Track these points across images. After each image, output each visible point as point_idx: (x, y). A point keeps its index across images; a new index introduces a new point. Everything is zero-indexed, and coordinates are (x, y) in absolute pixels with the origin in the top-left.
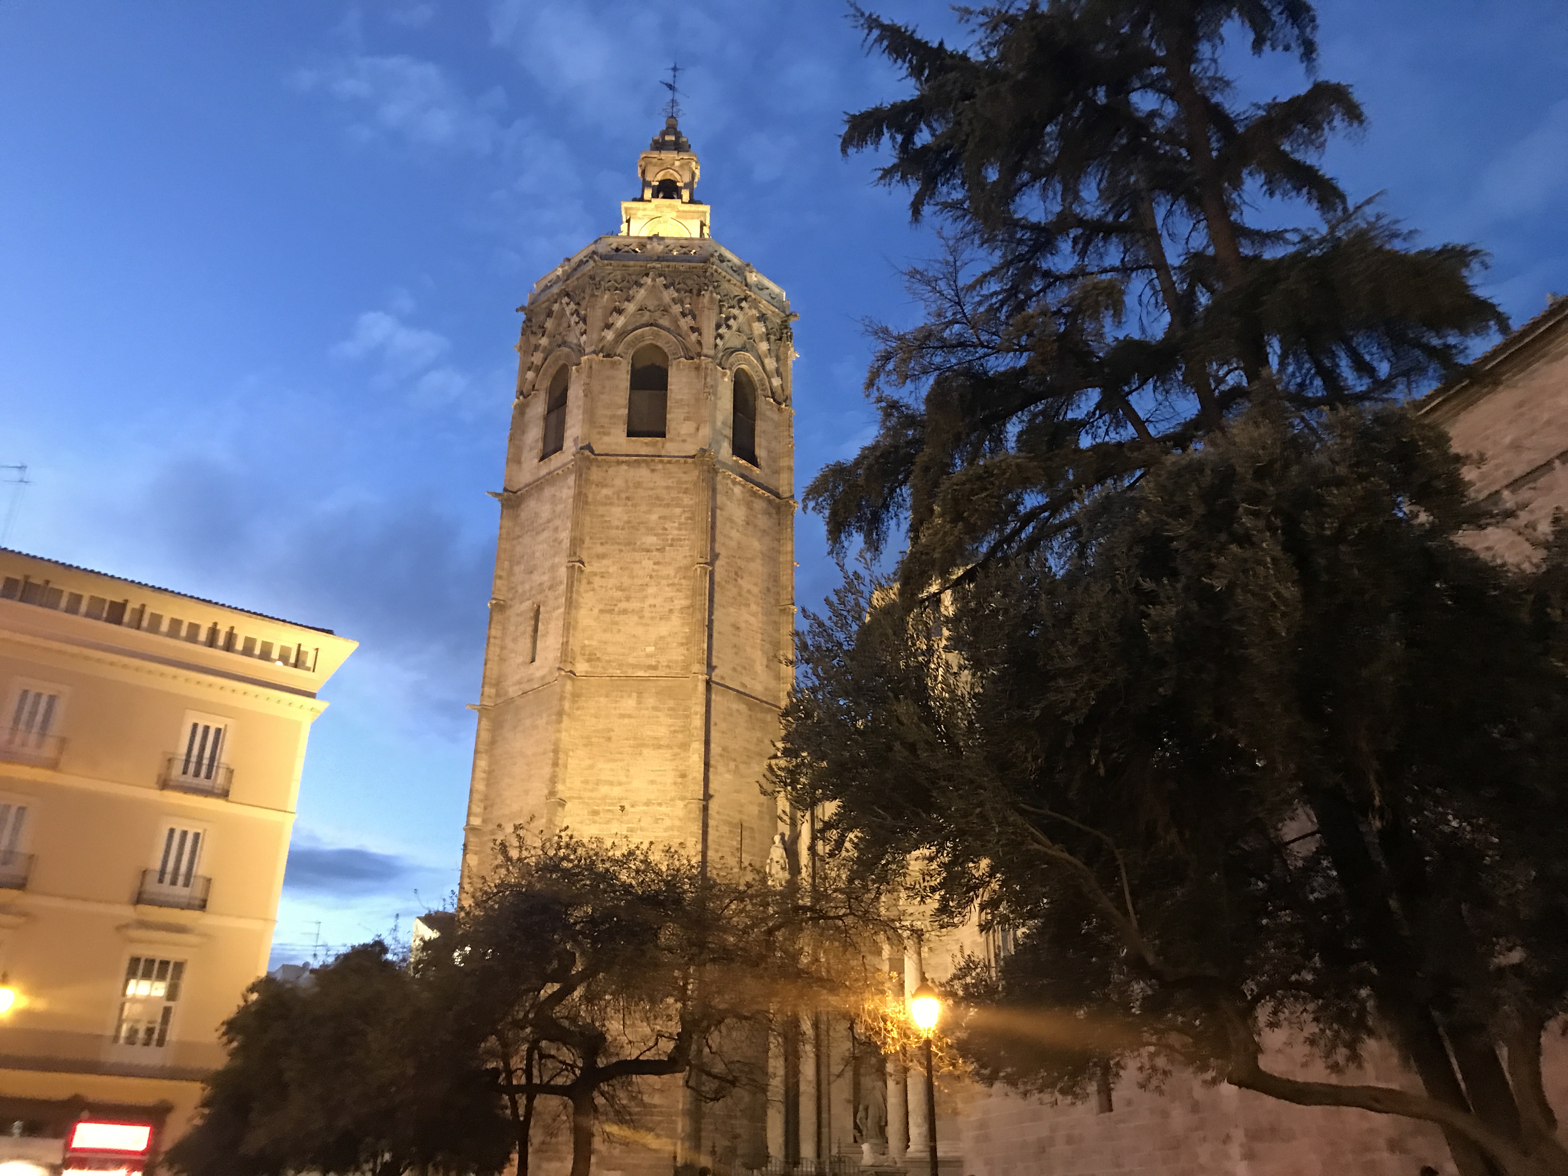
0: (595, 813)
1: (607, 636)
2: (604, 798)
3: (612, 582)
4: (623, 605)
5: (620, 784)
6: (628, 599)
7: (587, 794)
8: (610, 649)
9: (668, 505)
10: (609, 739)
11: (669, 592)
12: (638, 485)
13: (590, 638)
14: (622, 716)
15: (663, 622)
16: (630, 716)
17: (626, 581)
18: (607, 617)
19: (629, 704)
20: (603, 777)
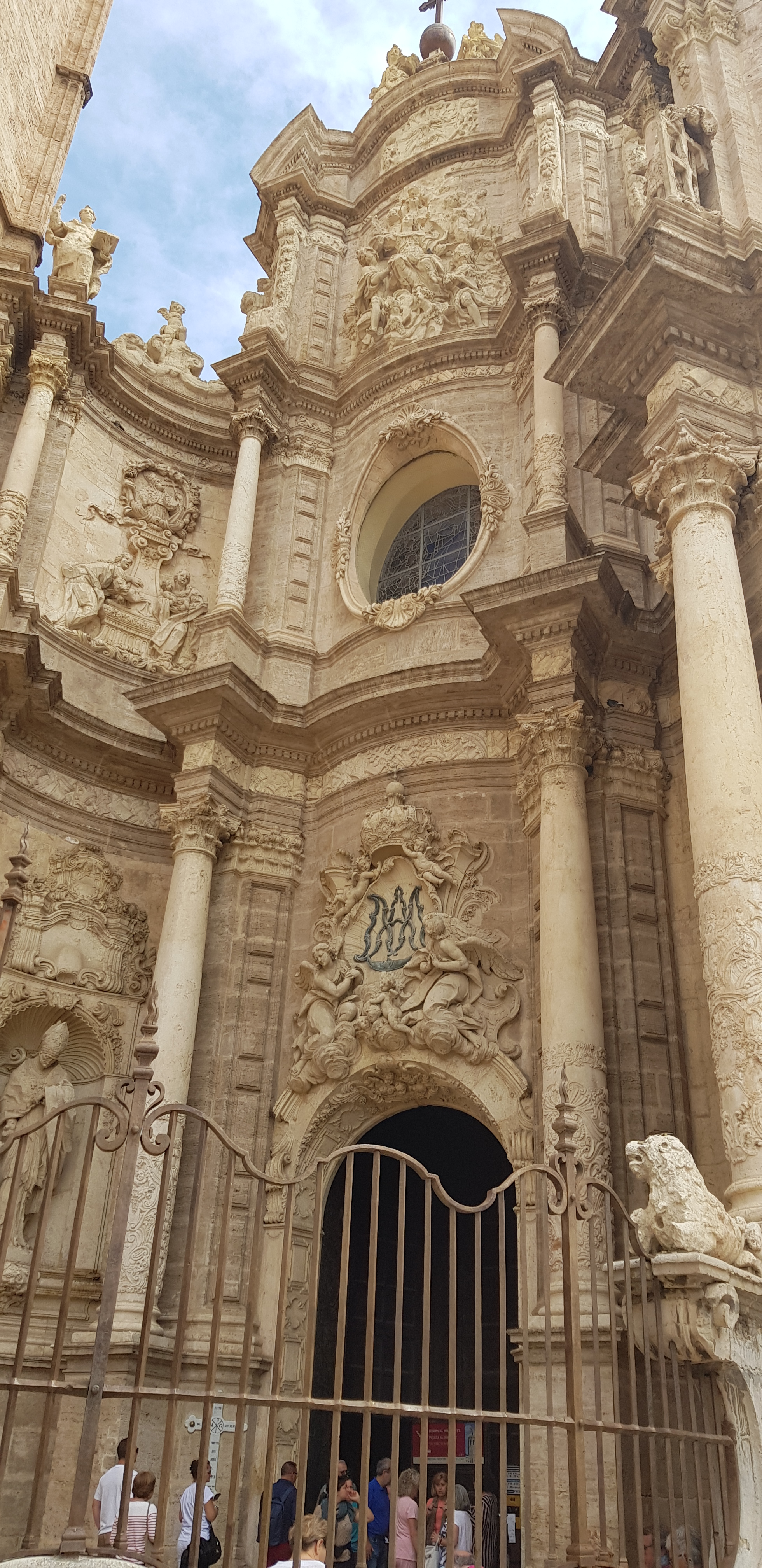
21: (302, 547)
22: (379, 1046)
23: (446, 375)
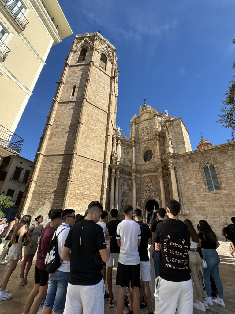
0: (88, 130)
1: (93, 97)
2: (91, 127)
3: (95, 88)
4: (97, 93)
5: (94, 126)
6: (98, 93)
7: (87, 125)
8: (93, 99)
9: (106, 82)
10: (92, 116)
11: (105, 96)
12: (101, 75)
13: (90, 95)
14: (96, 114)
15: (104, 100)
16: (97, 114)
17: (98, 90)
18: (94, 94)
19: (97, 112)
20: (90, 123)
21: (138, 156)
22: (149, 196)
23: (149, 142)
